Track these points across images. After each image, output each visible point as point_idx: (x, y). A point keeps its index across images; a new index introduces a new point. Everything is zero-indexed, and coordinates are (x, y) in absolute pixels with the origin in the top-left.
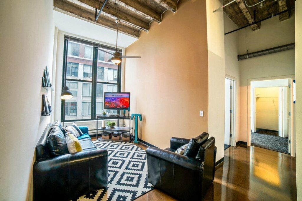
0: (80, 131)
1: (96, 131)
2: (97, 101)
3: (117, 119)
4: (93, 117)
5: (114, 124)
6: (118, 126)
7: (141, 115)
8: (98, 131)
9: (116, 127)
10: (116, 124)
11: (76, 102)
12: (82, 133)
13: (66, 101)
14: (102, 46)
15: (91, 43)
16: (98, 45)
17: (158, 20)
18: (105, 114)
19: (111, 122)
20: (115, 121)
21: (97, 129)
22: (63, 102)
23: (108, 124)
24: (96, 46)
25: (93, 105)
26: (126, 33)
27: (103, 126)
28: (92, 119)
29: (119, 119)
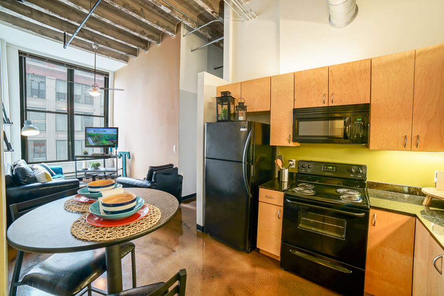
0: (52, 171)
1: (75, 174)
2: (75, 139)
3: (103, 160)
4: (71, 158)
5: (98, 165)
6: (104, 167)
7: (129, 153)
8: (78, 174)
9: (102, 168)
10: (102, 165)
11: (45, 140)
12: (54, 174)
13: (28, 139)
14: (79, 68)
15: (64, 64)
16: (73, 66)
17: (144, 48)
18: (86, 153)
19: (96, 163)
20: (101, 161)
21: (77, 172)
22: (24, 140)
23: (91, 166)
24: (71, 68)
25: (70, 143)
26: (110, 57)
27: (84, 167)
28: (69, 160)
29: (106, 159)
